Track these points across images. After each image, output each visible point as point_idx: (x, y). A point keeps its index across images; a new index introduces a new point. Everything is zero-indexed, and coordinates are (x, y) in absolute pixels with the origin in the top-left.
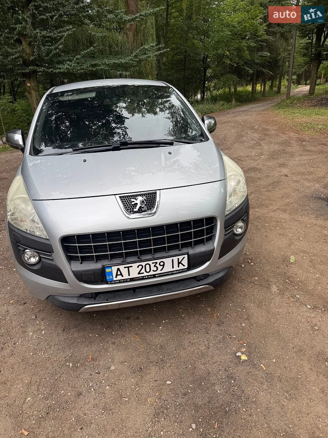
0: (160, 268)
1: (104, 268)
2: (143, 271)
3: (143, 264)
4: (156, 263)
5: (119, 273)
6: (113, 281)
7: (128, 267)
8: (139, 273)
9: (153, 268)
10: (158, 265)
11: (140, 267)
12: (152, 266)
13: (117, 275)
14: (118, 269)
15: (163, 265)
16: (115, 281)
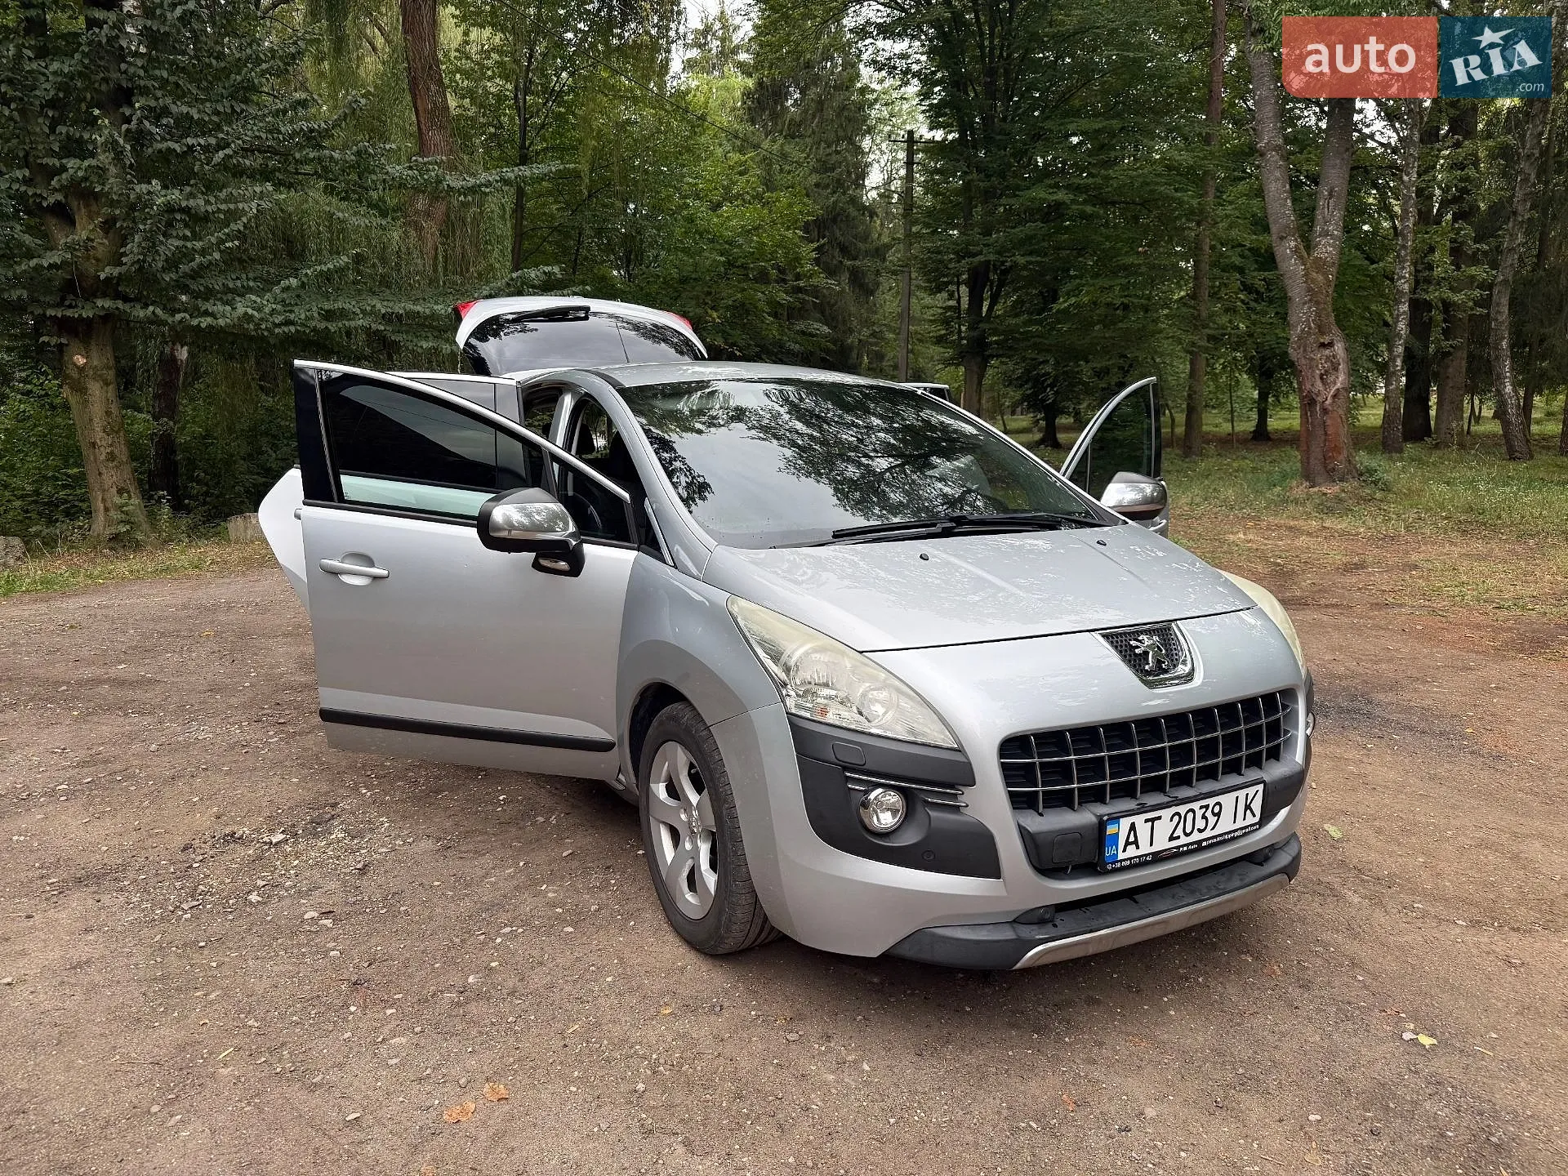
0: (1212, 820)
1: (1102, 825)
2: (1179, 832)
3: (1182, 809)
4: (1207, 807)
5: (1132, 839)
6: (1118, 862)
7: (1153, 820)
8: (1172, 838)
9: (1200, 824)
10: (1209, 814)
11: (1176, 818)
12: (1199, 813)
13: (1127, 843)
14: (1133, 827)
15: (1218, 815)
16: (1121, 861)
